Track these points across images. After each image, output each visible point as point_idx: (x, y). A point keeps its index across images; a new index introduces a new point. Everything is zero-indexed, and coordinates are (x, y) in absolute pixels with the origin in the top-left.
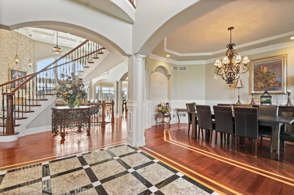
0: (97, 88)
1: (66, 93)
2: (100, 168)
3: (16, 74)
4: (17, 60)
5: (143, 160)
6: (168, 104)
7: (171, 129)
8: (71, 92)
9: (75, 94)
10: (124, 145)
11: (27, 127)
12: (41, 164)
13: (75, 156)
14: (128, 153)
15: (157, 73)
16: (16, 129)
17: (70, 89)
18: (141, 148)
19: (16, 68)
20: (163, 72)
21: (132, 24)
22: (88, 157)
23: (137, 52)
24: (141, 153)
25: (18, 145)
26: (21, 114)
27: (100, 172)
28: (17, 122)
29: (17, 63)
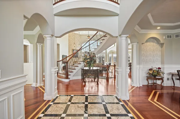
0: (110, 55)
1: (87, 61)
2: (92, 107)
3: (74, 51)
4: (75, 45)
5: (120, 111)
6: (159, 68)
7: (165, 91)
8: (89, 60)
9: (91, 61)
10: (113, 96)
11: (73, 76)
12: (70, 95)
13: (85, 95)
14: (113, 102)
15: (148, 43)
16: (69, 77)
17: (89, 59)
18: (124, 101)
19: (74, 49)
20: (156, 41)
21: (118, 15)
22: (90, 97)
23: (120, 34)
24: (122, 105)
25: (70, 83)
26: (71, 70)
27: (91, 109)
28: (70, 73)
29: (74, 46)
